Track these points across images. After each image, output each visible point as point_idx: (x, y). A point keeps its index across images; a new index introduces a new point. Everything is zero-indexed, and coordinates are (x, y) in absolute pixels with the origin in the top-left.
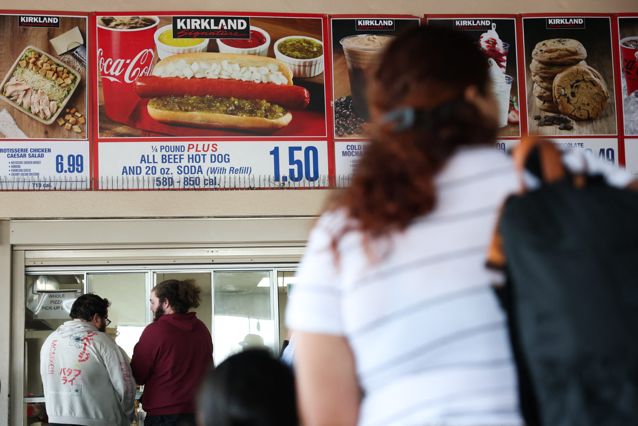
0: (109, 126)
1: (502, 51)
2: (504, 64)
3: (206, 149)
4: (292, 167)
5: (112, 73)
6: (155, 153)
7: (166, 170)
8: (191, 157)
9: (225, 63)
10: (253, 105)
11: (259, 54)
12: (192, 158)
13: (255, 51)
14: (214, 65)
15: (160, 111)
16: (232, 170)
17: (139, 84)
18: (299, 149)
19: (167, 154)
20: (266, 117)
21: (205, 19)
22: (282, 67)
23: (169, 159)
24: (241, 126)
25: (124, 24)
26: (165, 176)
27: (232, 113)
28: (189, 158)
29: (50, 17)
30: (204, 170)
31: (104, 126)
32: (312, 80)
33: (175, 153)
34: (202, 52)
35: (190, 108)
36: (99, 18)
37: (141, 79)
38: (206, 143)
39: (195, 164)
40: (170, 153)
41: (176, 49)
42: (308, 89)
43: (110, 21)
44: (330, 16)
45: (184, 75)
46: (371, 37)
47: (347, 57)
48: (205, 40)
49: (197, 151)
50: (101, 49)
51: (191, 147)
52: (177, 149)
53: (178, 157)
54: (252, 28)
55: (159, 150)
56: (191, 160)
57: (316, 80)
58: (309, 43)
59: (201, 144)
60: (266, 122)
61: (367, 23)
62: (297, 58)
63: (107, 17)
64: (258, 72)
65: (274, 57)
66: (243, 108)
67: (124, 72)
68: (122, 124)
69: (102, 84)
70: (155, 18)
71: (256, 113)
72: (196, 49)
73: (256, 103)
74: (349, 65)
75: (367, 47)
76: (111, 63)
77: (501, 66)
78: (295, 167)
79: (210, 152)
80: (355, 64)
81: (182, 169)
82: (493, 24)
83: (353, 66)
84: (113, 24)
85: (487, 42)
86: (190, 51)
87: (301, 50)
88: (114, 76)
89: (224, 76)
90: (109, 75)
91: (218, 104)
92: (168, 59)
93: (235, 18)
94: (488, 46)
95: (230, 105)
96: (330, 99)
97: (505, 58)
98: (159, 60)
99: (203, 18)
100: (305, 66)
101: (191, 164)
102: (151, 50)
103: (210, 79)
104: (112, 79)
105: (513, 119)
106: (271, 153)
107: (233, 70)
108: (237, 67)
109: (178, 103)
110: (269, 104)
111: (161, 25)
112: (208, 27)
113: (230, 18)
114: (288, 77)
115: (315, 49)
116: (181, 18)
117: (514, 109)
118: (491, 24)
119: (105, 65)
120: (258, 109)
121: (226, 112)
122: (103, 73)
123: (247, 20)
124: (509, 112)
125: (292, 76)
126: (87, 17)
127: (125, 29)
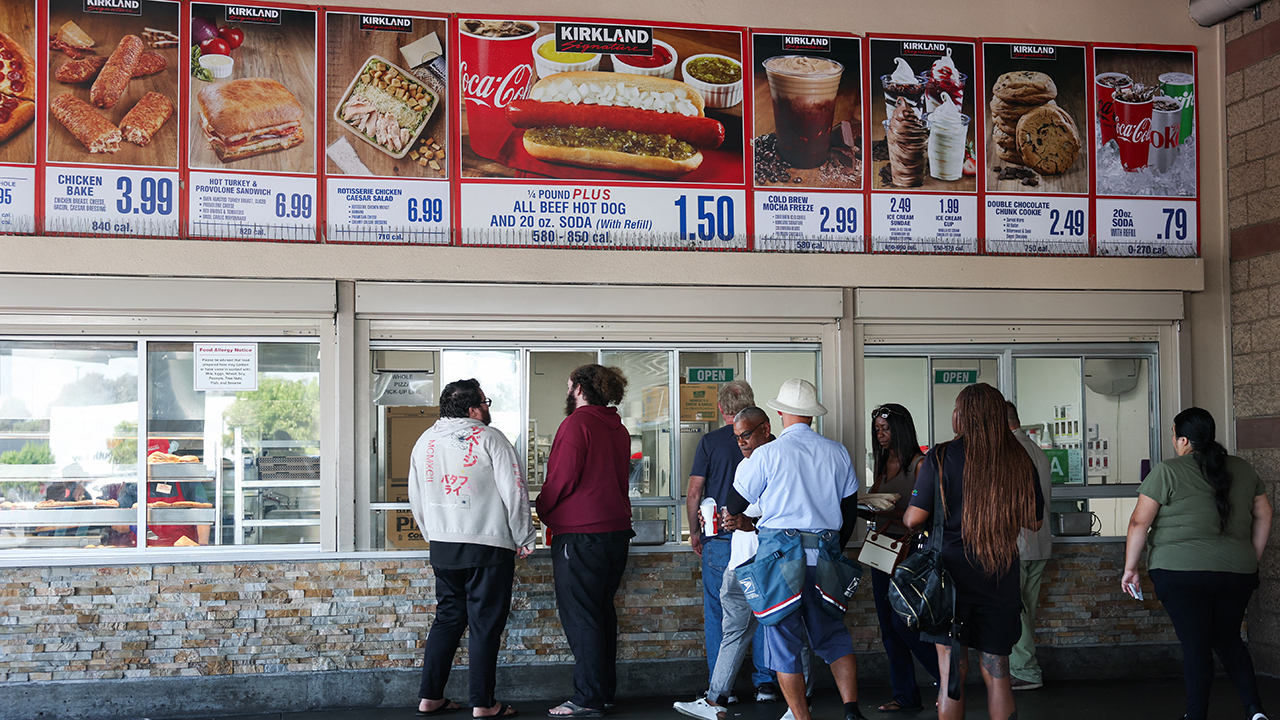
0: (475, 163)
1: (958, 84)
2: (960, 100)
3: (595, 196)
4: (702, 222)
5: (479, 95)
6: (532, 199)
7: (546, 222)
8: (577, 205)
9: (621, 86)
10: (655, 141)
11: (663, 76)
12: (579, 207)
13: (659, 71)
14: (608, 89)
15: (539, 145)
16: (628, 223)
17: (512, 109)
18: (711, 199)
19: (547, 201)
20: (671, 157)
21: (597, 27)
22: (692, 94)
23: (550, 207)
24: (640, 167)
25: (495, 31)
26: (544, 228)
27: (629, 151)
28: (575, 207)
29: (401, 19)
30: (594, 224)
31: (468, 162)
32: (728, 111)
33: (557, 200)
34: (593, 70)
35: (576, 142)
36: (462, 22)
37: (516, 103)
38: (597, 188)
39: (582, 214)
40: (551, 199)
41: (559, 66)
42: (722, 124)
43: (477, 25)
44: (751, 30)
45: (569, 100)
46: (801, 59)
47: (771, 84)
48: (596, 55)
49: (584, 198)
50: (464, 63)
51: (578, 192)
52: (559, 194)
53: (561, 205)
54: (655, 42)
55: (537, 195)
56: (577, 210)
57: (733, 112)
58: (724, 63)
59: (589, 189)
60: (671, 163)
61: (796, 41)
62: (710, 82)
63: (472, 21)
64: (662, 99)
65: (682, 80)
66: (643, 145)
67: (495, 92)
68: (490, 161)
69: (465, 108)
70: (534, 24)
71: (658, 151)
72: (585, 66)
73: (659, 139)
74: (773, 93)
75: (795, 72)
76: (477, 81)
77: (956, 103)
78: (705, 222)
79: (601, 200)
80: (780, 94)
81: (566, 221)
82: (948, 49)
83: (778, 94)
84: (479, 30)
85: (941, 71)
86: (577, 69)
87: (715, 72)
88: (481, 98)
89: (620, 103)
90: (475, 96)
91: (612, 139)
92: (550, 79)
93: (634, 28)
94: (941, 77)
95: (627, 141)
96: (749, 136)
97: (961, 92)
98: (539, 79)
99: (594, 26)
100: (719, 93)
101: (577, 215)
102: (528, 66)
103: (602, 106)
104: (479, 102)
105: (969, 170)
106: (677, 203)
107: (631, 96)
108: (635, 91)
109: (561, 135)
110: (675, 141)
111: (541, 33)
112: (600, 39)
113: (628, 28)
114: (698, 108)
115: (732, 72)
116: (567, 26)
117: (970, 157)
118: (945, 50)
119: (470, 83)
120: (661, 147)
121: (621, 149)
122: (467, 94)
123: (648, 31)
124: (965, 161)
125: (703, 106)
126: (446, 20)
127: (495, 38)
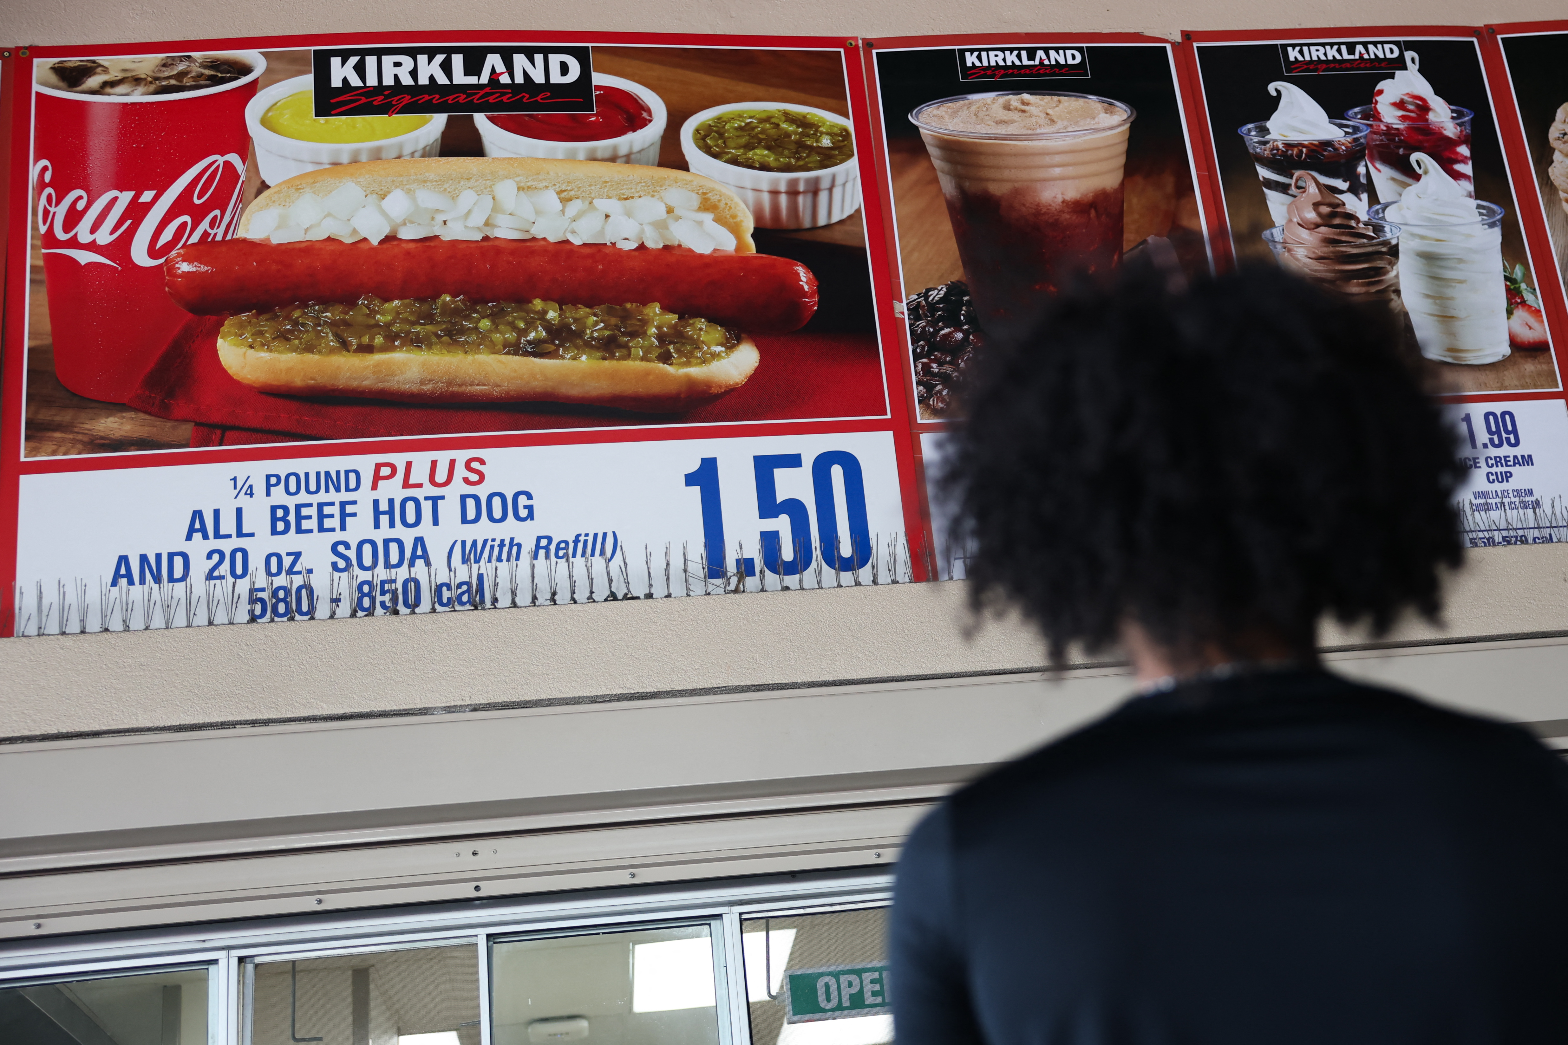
0: (66, 417)
1: (1451, 130)
2: (1467, 169)
3: (441, 477)
4: (770, 524)
6: (243, 501)
7: (287, 561)
8: (384, 506)
9: (506, 191)
10: (613, 321)
11: (628, 159)
12: (391, 512)
13: (615, 148)
14: (468, 198)
15: (264, 355)
16: (542, 545)
17: (185, 267)
18: (794, 461)
19: (291, 502)
20: (666, 358)
21: (431, 53)
22: (714, 198)
23: (299, 518)
24: (575, 392)
25: (137, 81)
26: (281, 581)
27: (538, 350)
28: (377, 513)
30: (437, 553)
31: (45, 415)
32: (825, 236)
33: (322, 497)
34: (423, 156)
35: (379, 340)
36: (41, 67)
37: (193, 253)
38: (443, 457)
39: (400, 531)
40: (303, 497)
41: (325, 151)
42: (809, 266)
43: (87, 71)
44: (869, 44)
45: (355, 231)
46: (1014, 100)
47: (937, 163)
48: (431, 118)
49: (406, 485)
50: (44, 162)
51: (385, 471)
52: (330, 481)
53: (335, 510)
54: (599, 79)
55: (260, 488)
56: (384, 519)
57: (838, 237)
58: (802, 122)
59: (421, 460)
60: (664, 376)
61: (995, 59)
62: (764, 167)
63: (74, 61)
64: (629, 214)
65: (684, 166)
66: (580, 334)
68: (116, 406)
69: (43, 276)
70: (254, 57)
71: (626, 346)
72: (401, 146)
73: (626, 316)
74: (948, 186)
75: (1002, 130)
76: (81, 206)
77: (1457, 176)
78: (782, 524)
79: (458, 487)
80: (967, 184)
81: (352, 554)
82: (1409, 55)
83: (960, 188)
84: (93, 82)
85: (1400, 105)
86: (377, 155)
87: (776, 143)
89: (505, 231)
90: (74, 243)
91: (485, 324)
92: (296, 184)
93: (539, 50)
94: (1403, 118)
95: (530, 325)
96: (889, 294)
97: (1464, 150)
98: (264, 186)
99: (422, 51)
100: (793, 193)
101: (385, 532)
102: (234, 158)
103: (454, 243)
104: (84, 257)
105: (1527, 335)
106: (690, 479)
107: (538, 213)
108: (550, 199)
109: (333, 324)
110: (673, 318)
111: (271, 77)
112: (442, 79)
113: (519, 50)
114: (735, 230)
115: (826, 142)
116: (345, 56)
117: (1523, 303)
118: (1401, 55)
119: (60, 211)
120: (633, 335)
121: (515, 349)
122: (50, 239)
123: (581, 55)
124: (1510, 313)
125: (749, 225)
127: (138, 96)
